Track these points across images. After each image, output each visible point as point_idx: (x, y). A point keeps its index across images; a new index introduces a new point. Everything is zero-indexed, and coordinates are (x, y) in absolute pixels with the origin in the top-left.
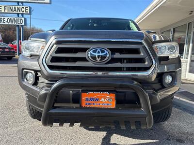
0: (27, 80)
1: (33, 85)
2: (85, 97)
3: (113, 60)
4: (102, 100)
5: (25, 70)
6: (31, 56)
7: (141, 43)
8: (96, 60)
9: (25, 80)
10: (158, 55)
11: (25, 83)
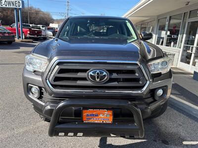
0: (32, 93)
1: (38, 99)
2: (86, 113)
3: (111, 80)
4: (101, 116)
5: (29, 85)
6: (35, 71)
7: (137, 64)
8: (95, 80)
9: (31, 94)
10: (152, 73)
11: (31, 96)
